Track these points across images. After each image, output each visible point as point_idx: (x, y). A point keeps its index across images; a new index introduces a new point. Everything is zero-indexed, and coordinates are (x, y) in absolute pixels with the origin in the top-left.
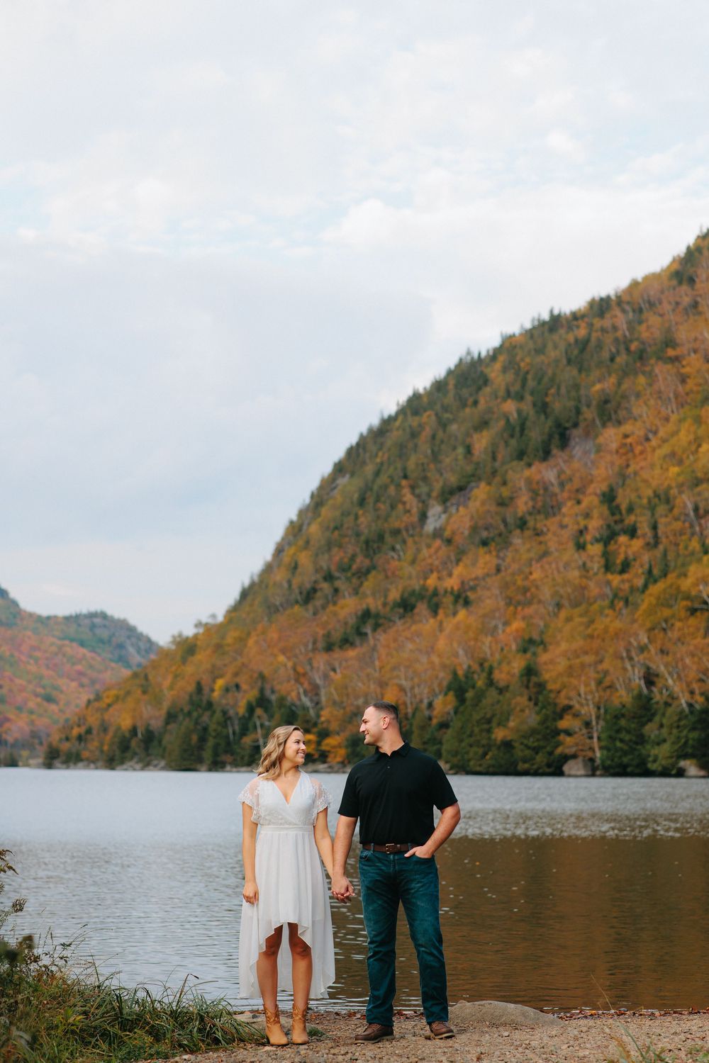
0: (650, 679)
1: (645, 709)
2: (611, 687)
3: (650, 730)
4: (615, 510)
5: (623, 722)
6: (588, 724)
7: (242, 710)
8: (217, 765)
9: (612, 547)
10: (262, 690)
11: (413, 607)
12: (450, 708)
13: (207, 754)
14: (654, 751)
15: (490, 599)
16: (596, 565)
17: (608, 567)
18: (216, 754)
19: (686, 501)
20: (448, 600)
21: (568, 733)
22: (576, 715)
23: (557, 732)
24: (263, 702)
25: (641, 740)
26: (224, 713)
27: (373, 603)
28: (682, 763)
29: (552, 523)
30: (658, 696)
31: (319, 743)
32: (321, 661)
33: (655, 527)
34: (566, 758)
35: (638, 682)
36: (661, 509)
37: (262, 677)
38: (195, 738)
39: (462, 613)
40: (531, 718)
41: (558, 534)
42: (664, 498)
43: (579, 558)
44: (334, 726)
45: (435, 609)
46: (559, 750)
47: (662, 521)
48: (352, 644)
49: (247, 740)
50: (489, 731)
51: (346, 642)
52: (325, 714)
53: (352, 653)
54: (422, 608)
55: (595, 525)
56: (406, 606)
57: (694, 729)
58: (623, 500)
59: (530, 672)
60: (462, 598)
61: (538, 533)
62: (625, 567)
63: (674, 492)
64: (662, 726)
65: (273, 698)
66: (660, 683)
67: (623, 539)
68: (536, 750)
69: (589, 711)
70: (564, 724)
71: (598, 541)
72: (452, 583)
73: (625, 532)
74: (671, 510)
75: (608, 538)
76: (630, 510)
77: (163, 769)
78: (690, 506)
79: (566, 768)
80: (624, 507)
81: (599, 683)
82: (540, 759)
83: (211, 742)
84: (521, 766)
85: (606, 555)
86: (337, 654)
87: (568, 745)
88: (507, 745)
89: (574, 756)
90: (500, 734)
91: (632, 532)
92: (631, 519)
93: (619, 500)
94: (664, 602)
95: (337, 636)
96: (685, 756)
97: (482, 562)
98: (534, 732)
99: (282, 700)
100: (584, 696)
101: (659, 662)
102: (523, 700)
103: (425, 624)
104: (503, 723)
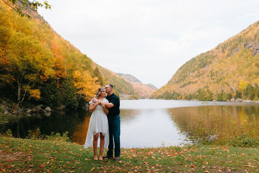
0: (222, 91)
1: (222, 94)
2: (218, 92)
3: (223, 96)
4: (212, 73)
5: (219, 95)
6: (215, 96)
7: (172, 94)
8: (170, 99)
10: (174, 92)
11: (190, 83)
12: (198, 94)
13: (169, 98)
14: (224, 99)
15: (199, 82)
16: (210, 79)
17: (212, 79)
18: (170, 98)
19: (220, 72)
20: (194, 83)
21: (213, 97)
22: (214, 95)
23: (212, 97)
24: (174, 93)
25: (222, 97)
26: (170, 94)
27: (185, 83)
28: (227, 100)
29: (205, 74)
30: (224, 93)
31: (181, 97)
32: (180, 89)
33: (217, 75)
34: (213, 99)
35: (221, 91)
37: (174, 90)
38: (167, 96)
39: (196, 84)
40: (209, 95)
41: (205, 75)
42: (217, 72)
43: (209, 78)
44: (183, 95)
45: (193, 83)
47: (218, 74)
49: (173, 97)
50: (203, 96)
51: (183, 87)
52: (182, 94)
53: (184, 88)
54: (191, 83)
55: (210, 75)
56: (189, 83)
57: (228, 96)
58: (213, 72)
59: (208, 90)
61: (203, 76)
62: (214, 79)
63: (218, 71)
64: (224, 96)
65: (176, 92)
66: (224, 91)
67: (213, 76)
68: (209, 98)
69: (215, 94)
70: (212, 96)
71: (210, 76)
72: (194, 81)
73: (213, 75)
74: (218, 73)
75: (211, 76)
76: (214, 73)
77: (164, 99)
78: (221, 73)
79: (213, 100)
80: (213, 73)
81: (216, 91)
82: (210, 99)
83: (169, 97)
84: (208, 100)
85: (211, 78)
86: (182, 88)
87: (213, 98)
89: (214, 99)
90: (205, 97)
91: (214, 75)
92: (214, 74)
93: (212, 72)
94: (223, 83)
95: (182, 86)
96: (228, 99)
97: (197, 79)
98: (209, 96)
99: (177, 93)
100: (215, 93)
101: (223, 89)
102: (207, 93)
103: (191, 85)
104: (205, 95)
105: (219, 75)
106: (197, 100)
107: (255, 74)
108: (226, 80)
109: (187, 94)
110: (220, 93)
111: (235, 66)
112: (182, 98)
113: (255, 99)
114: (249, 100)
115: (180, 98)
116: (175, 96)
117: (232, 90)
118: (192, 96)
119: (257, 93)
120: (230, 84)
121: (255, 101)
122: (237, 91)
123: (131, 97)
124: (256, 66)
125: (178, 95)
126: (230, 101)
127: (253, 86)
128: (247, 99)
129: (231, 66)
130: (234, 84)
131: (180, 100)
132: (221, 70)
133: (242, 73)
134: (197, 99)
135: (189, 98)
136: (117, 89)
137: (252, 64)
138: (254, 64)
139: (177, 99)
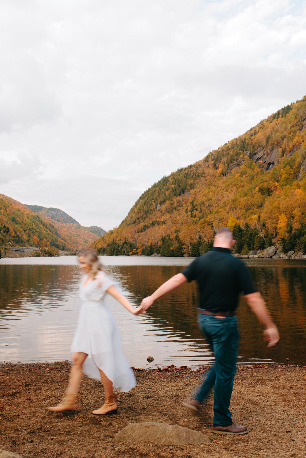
0: (200, 238)
1: (199, 244)
2: (193, 239)
3: (200, 248)
4: (193, 205)
5: (195, 246)
6: (188, 247)
7: (122, 244)
8: (117, 255)
9: (193, 213)
10: (125, 240)
12: (161, 244)
13: (115, 253)
14: (201, 252)
15: (169, 223)
16: (190, 216)
17: (192, 217)
18: (117, 253)
19: (207, 204)
20: (161, 223)
22: (186, 245)
23: (182, 248)
24: (126, 243)
25: (199, 249)
26: (118, 245)
27: (147, 224)
29: (181, 208)
30: (202, 241)
31: (136, 251)
32: (137, 235)
33: (201, 209)
34: (184, 253)
35: (198, 238)
36: (202, 205)
37: (125, 238)
38: (113, 250)
39: (164, 225)
40: (177, 245)
41: (182, 210)
42: (203, 203)
43: (186, 215)
44: (139, 247)
45: (159, 225)
47: (202, 207)
49: (122, 250)
50: (169, 248)
51: (142, 231)
52: (138, 245)
53: (143, 233)
54: (156, 224)
55: (189, 208)
56: (153, 224)
57: (209, 247)
58: (195, 203)
59: (177, 236)
60: (164, 223)
61: (179, 210)
62: (195, 216)
63: (205, 202)
64: (203, 247)
65: (128, 242)
66: (202, 238)
67: (195, 211)
68: (178, 252)
69: (188, 244)
70: (183, 247)
71: (190, 211)
72: (162, 220)
74: (204, 205)
75: (192, 211)
76: (196, 205)
77: (107, 256)
78: (208, 205)
79: (184, 255)
80: (195, 205)
81: (190, 239)
82: (179, 254)
83: (116, 251)
84: (175, 255)
85: (191, 214)
86: (140, 233)
87: (184, 250)
88: (173, 251)
89: (186, 253)
90: (171, 249)
91: (197, 210)
92: (196, 207)
94: (203, 223)
95: (140, 230)
97: (168, 216)
98: (178, 248)
100: (187, 241)
101: (202, 235)
102: (176, 242)
103: (157, 227)
104: (172, 246)
105: (205, 208)
106: (160, 255)
107: (256, 207)
108: (209, 218)
109: (146, 244)
110: (196, 242)
111: (233, 193)
112: (137, 253)
113: (243, 251)
115: (134, 252)
116: (126, 249)
118: (153, 249)
119: (248, 240)
120: (214, 224)
123: (41, 251)
124: (260, 193)
125: (131, 247)
127: (243, 227)
129: (225, 192)
131: (135, 255)
132: (209, 200)
133: (236, 205)
134: (159, 253)
135: (149, 252)
137: (255, 188)
138: (257, 189)
139: (129, 255)
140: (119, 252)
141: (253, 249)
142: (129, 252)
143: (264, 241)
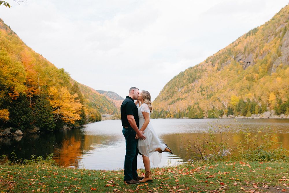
1: (213, 111)
2: (209, 108)
4: (202, 88)
5: (211, 112)
6: (206, 113)
7: (160, 112)
8: (157, 118)
9: (202, 93)
11: (179, 100)
12: (188, 111)
13: (156, 117)
14: (215, 116)
15: (189, 98)
16: (200, 94)
17: (202, 95)
19: (210, 87)
20: (183, 99)
21: (204, 114)
22: (205, 111)
23: (203, 114)
24: (162, 111)
26: (158, 112)
27: (174, 100)
28: (219, 117)
29: (194, 90)
30: (215, 109)
31: (170, 115)
32: (169, 106)
33: (207, 90)
34: (204, 116)
35: (212, 108)
36: (207, 88)
37: (162, 108)
38: (155, 115)
39: (185, 101)
40: (199, 112)
41: (195, 91)
42: (207, 87)
43: (198, 94)
44: (172, 113)
45: (182, 100)
46: (203, 116)
48: (172, 104)
49: (161, 115)
50: (194, 114)
51: (171, 104)
52: (170, 112)
53: (173, 105)
54: (180, 100)
55: (200, 90)
56: (178, 100)
57: (220, 113)
58: (202, 87)
59: (198, 107)
60: (185, 99)
61: (193, 91)
62: (204, 95)
63: (209, 86)
64: (216, 113)
67: (203, 92)
68: (200, 116)
69: (206, 111)
70: (203, 113)
71: (200, 92)
72: (183, 97)
73: (203, 91)
74: (209, 88)
75: (201, 91)
76: (204, 88)
79: (204, 118)
81: (207, 108)
82: (201, 117)
83: (157, 116)
84: (198, 118)
85: (201, 93)
86: (170, 105)
87: (204, 115)
88: (197, 115)
90: (196, 114)
91: (204, 91)
92: (204, 89)
94: (213, 99)
95: (170, 103)
97: (186, 95)
98: (200, 114)
99: (165, 111)
100: (205, 109)
101: (215, 105)
102: (198, 110)
103: (181, 102)
104: (196, 113)
105: (210, 90)
106: (187, 118)
107: (246, 88)
108: (217, 95)
109: (176, 111)
110: (211, 110)
111: (226, 81)
112: (171, 117)
113: (247, 115)
114: (242, 116)
115: (168, 116)
116: (163, 114)
117: (223, 106)
118: (181, 114)
119: (250, 108)
120: (221, 99)
121: (247, 117)
122: (229, 107)
123: (115, 116)
124: (247, 80)
125: (166, 114)
126: (222, 118)
127: (246, 101)
128: (240, 115)
129: (221, 80)
130: (225, 99)
131: (169, 118)
132: (212, 85)
133: (233, 88)
134: (187, 116)
135: (179, 116)
136: (99, 108)
137: (243, 78)
138: (245, 78)
139: (165, 118)
140: (159, 116)
141: (255, 113)
142: (165, 116)
143: (261, 109)
